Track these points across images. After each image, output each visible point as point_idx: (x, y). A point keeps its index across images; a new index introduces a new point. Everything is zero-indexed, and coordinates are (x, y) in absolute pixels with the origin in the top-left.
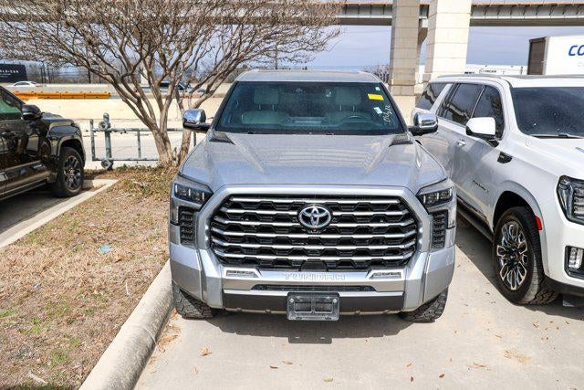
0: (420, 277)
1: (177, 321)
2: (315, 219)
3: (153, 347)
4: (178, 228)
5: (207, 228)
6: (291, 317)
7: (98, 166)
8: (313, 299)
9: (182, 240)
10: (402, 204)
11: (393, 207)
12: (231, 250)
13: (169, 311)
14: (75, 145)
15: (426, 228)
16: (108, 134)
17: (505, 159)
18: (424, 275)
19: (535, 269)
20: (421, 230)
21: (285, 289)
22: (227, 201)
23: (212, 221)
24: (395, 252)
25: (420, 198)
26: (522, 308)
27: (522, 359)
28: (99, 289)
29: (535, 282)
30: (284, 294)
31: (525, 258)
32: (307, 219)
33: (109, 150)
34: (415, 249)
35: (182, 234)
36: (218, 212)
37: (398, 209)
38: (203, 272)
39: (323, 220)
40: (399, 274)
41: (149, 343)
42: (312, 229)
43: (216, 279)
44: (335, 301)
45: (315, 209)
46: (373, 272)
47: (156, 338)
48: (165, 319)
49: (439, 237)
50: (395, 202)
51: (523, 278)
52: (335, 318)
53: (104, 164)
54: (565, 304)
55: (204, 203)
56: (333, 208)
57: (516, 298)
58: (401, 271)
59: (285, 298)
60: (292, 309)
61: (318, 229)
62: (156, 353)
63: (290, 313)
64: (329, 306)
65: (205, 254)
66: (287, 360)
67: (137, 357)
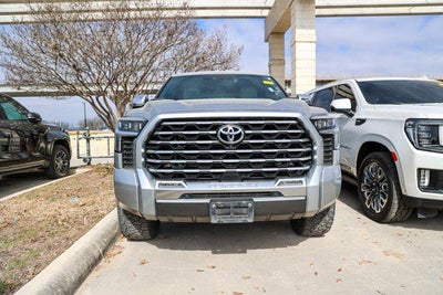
0: (317, 184)
1: (123, 242)
2: (231, 136)
3: (100, 258)
4: (120, 155)
5: (143, 150)
6: (214, 220)
7: (81, 162)
8: (232, 204)
9: (124, 165)
10: (300, 124)
11: (293, 127)
12: (162, 166)
13: (116, 235)
14: (64, 144)
15: (318, 147)
16: (88, 140)
17: (360, 122)
18: (321, 183)
19: (395, 192)
20: (315, 148)
21: (208, 197)
22: (159, 126)
23: (147, 145)
24: (297, 164)
25: (313, 121)
26: (386, 225)
27: (397, 255)
28: (63, 221)
29: (396, 202)
30: (207, 201)
31: (385, 187)
32: (224, 137)
33: (89, 152)
34: (311, 163)
35: (123, 160)
36: (152, 136)
37: (297, 129)
38: (139, 186)
39: (237, 137)
40: (301, 182)
41: (97, 255)
42: (228, 145)
43: (150, 191)
44: (250, 205)
45: (230, 128)
46: (280, 180)
47: (103, 252)
48: (112, 241)
49: (329, 157)
50: (295, 122)
51: (385, 201)
52: (251, 220)
53: (85, 160)
54: (420, 216)
55: (140, 131)
56: (246, 127)
57: (380, 218)
58: (303, 179)
59: (208, 204)
60: (214, 213)
61: (234, 145)
62: (102, 263)
63: (213, 218)
64: (245, 210)
65: (141, 172)
66: (210, 265)
67: (85, 263)
